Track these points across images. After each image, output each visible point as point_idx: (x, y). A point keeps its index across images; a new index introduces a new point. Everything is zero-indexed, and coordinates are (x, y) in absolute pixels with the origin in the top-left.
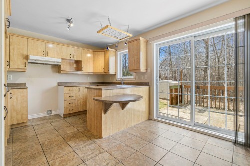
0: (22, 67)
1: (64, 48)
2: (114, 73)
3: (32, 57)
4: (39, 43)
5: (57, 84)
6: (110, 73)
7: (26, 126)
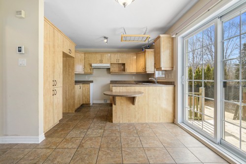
0: (89, 71)
1: (113, 55)
2: (153, 72)
3: (93, 65)
4: (97, 55)
5: (109, 82)
6: (147, 72)
7: (90, 106)
